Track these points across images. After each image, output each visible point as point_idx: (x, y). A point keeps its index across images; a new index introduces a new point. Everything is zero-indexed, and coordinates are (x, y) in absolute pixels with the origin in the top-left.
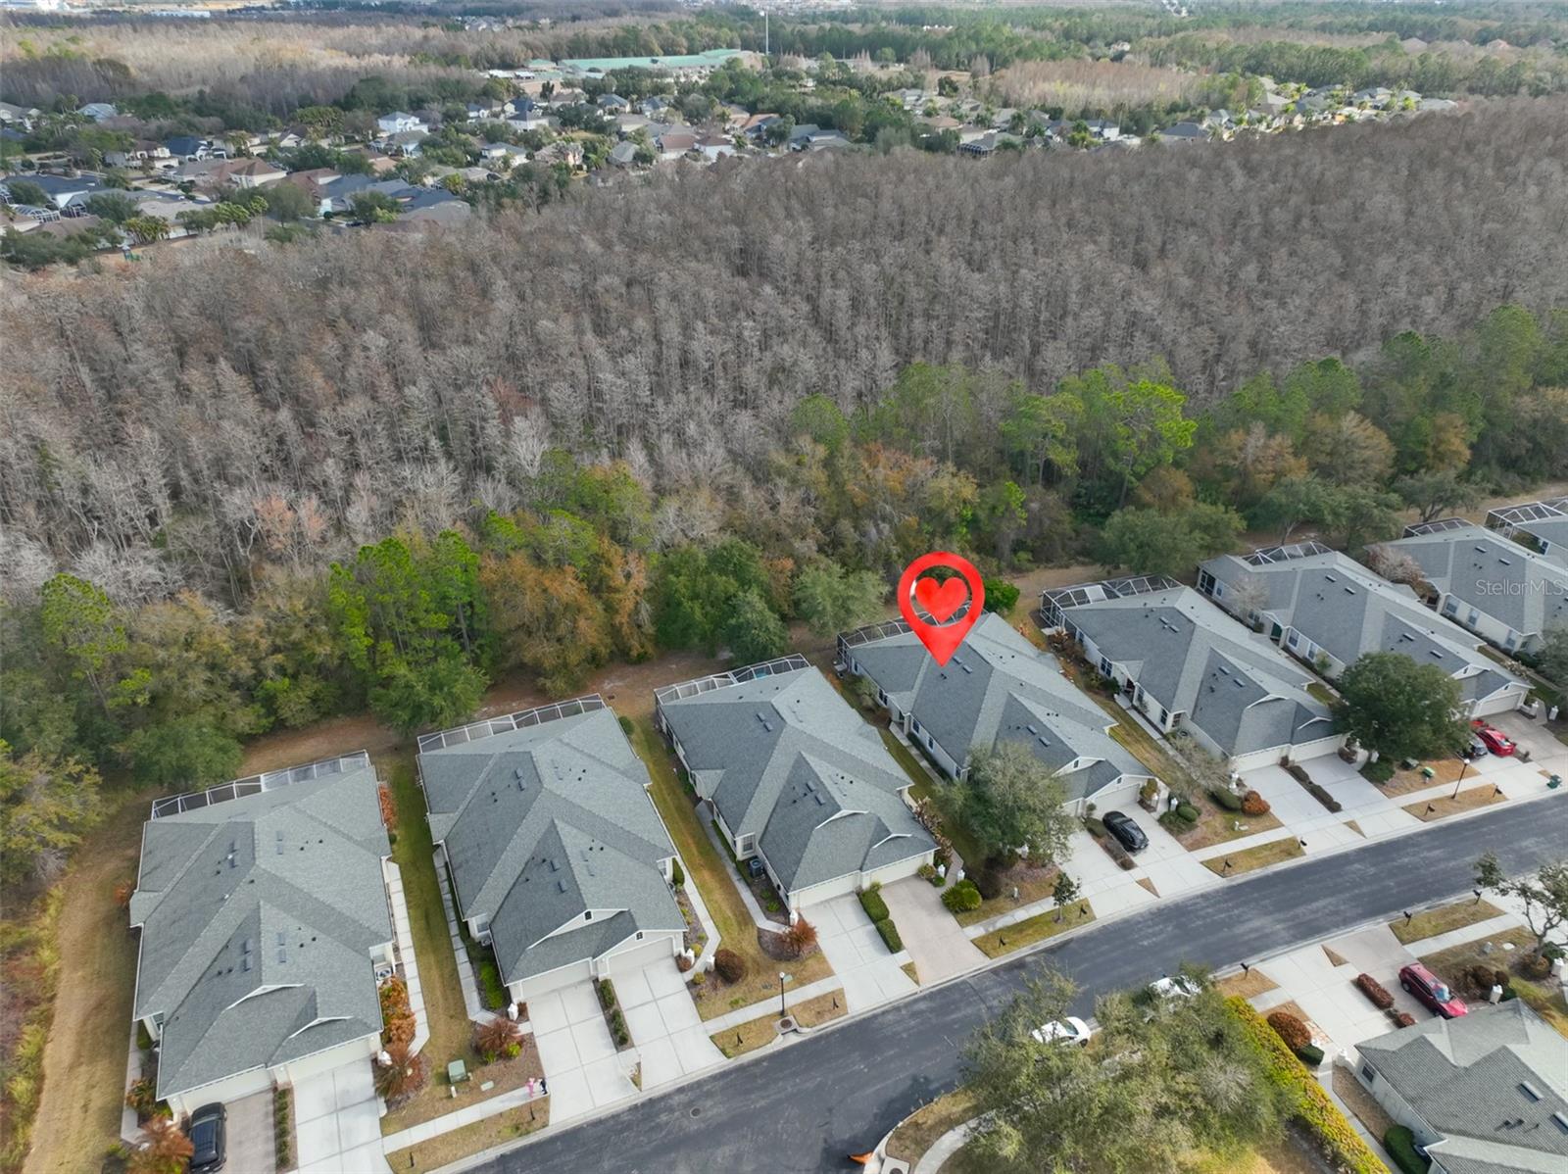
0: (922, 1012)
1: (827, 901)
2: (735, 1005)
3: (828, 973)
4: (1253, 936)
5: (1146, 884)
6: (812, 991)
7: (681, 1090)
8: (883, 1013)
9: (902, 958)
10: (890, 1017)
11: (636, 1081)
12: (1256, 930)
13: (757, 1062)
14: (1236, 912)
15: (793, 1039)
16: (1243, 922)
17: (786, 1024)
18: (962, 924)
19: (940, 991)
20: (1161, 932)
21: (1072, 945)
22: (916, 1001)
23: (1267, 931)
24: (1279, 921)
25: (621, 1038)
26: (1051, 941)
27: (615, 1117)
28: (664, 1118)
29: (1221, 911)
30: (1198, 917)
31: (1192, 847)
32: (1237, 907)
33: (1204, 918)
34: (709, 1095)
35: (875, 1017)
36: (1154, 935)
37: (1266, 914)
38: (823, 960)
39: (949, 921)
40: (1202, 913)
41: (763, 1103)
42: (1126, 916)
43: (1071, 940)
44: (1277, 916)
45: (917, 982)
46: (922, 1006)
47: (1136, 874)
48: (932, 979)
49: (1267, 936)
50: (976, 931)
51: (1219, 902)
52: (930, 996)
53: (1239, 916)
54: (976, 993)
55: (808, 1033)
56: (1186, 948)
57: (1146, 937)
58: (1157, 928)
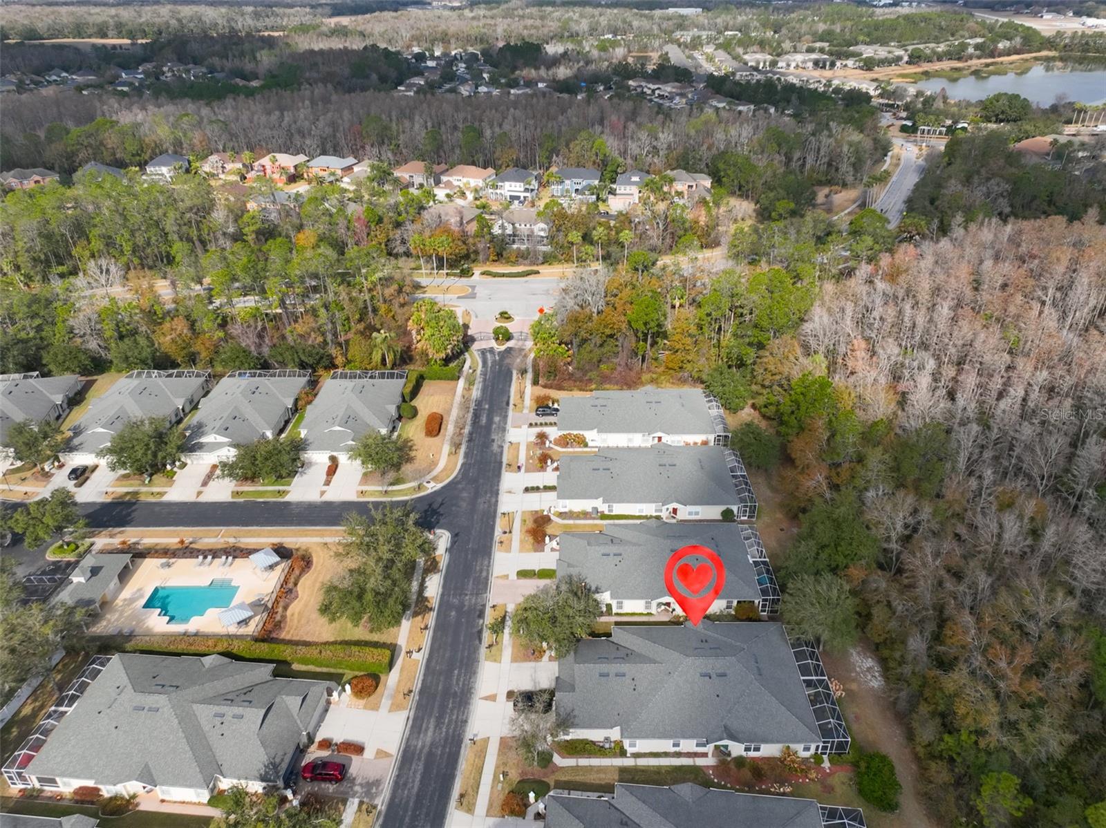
0: (481, 573)
2: (524, 519)
3: (522, 550)
4: (424, 726)
5: (492, 698)
6: (516, 544)
7: (497, 501)
8: (489, 561)
9: (513, 576)
12: (426, 730)
13: (494, 520)
14: (444, 730)
15: (497, 533)
16: (436, 727)
17: (506, 533)
19: (487, 583)
20: (457, 683)
21: (477, 642)
22: (488, 574)
23: (422, 735)
24: (423, 747)
25: (527, 490)
26: (486, 635)
28: (488, 496)
29: (450, 721)
30: (454, 708)
31: (503, 742)
32: (447, 732)
33: (452, 710)
34: (489, 506)
35: (490, 558)
36: (458, 680)
37: (432, 744)
38: (528, 551)
40: (455, 712)
42: (478, 675)
43: (480, 643)
45: (497, 577)
46: (484, 574)
47: (502, 697)
49: (419, 733)
50: (510, 608)
53: (440, 729)
54: (477, 594)
55: (497, 538)
57: (459, 675)
58: (461, 683)
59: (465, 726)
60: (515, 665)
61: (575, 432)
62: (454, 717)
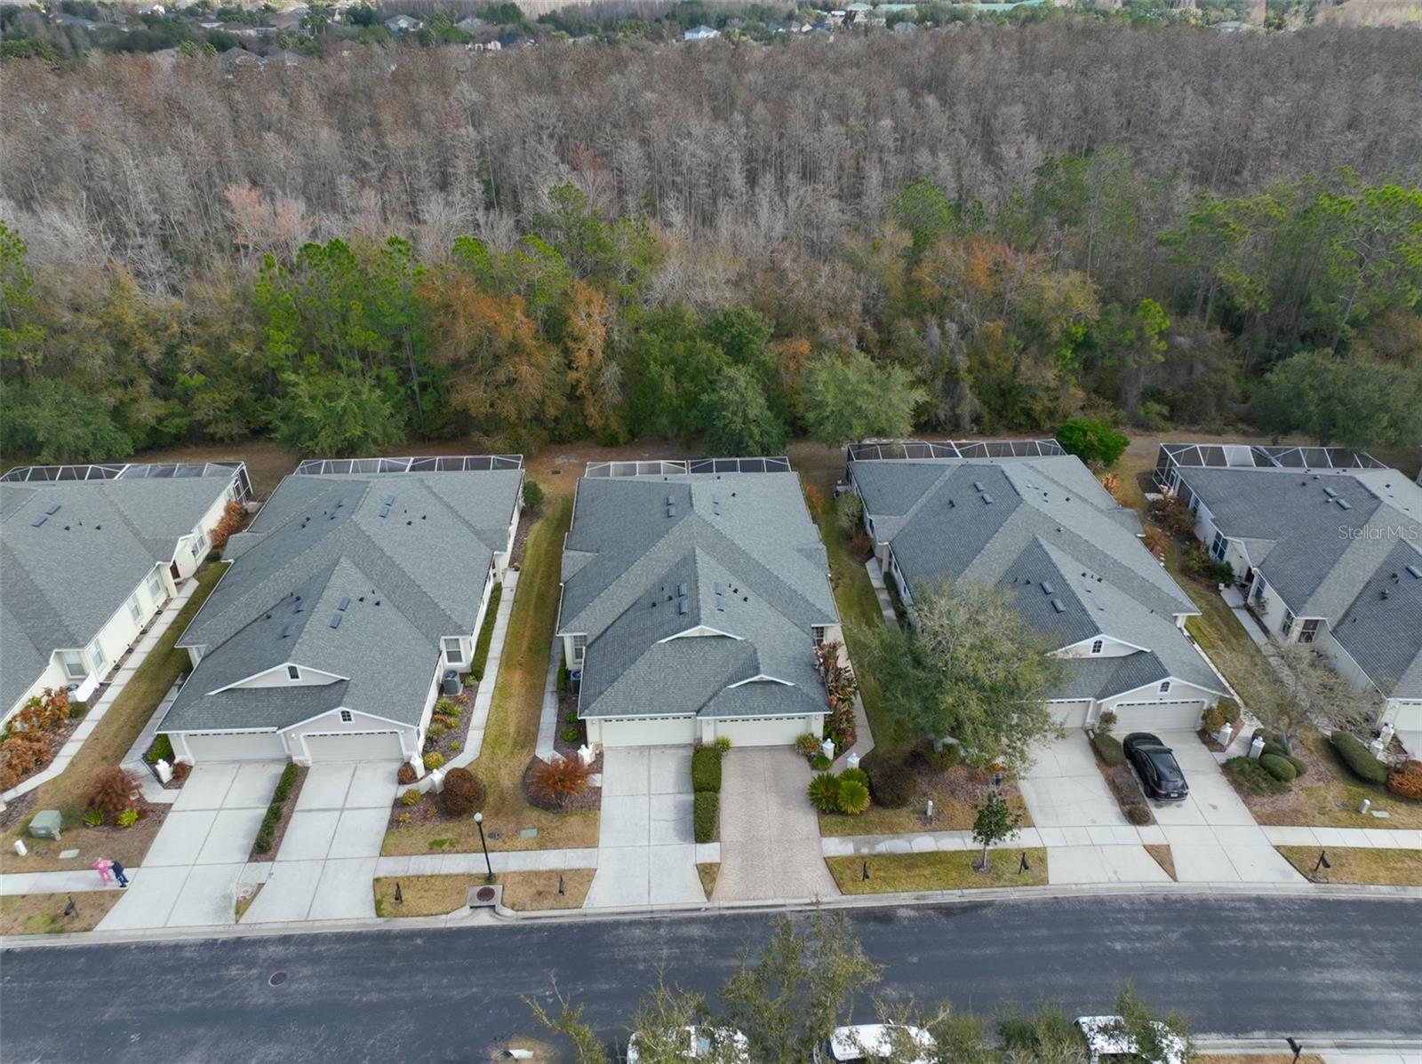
0: (692, 940)
1: (649, 748)
2: (436, 847)
3: (591, 842)
4: (1338, 996)
5: (1161, 855)
6: (552, 860)
7: (285, 940)
8: (632, 923)
9: (708, 852)
10: (637, 932)
11: (242, 907)
12: (1347, 988)
13: (410, 935)
14: (1316, 945)
15: (484, 919)
16: (1328, 966)
17: (486, 894)
18: (825, 831)
19: (736, 919)
20: (1157, 936)
21: (988, 912)
22: (690, 921)
23: (1372, 996)
24: (1400, 986)
25: (264, 845)
26: (953, 896)
27: (178, 947)
28: (234, 971)
29: (1285, 935)
30: (1235, 934)
31: (1265, 820)
32: (1319, 936)
33: (1248, 937)
34: (314, 959)
35: (617, 924)
36: (1141, 937)
37: (1377, 966)
38: (594, 824)
39: (807, 821)
40: (1249, 928)
41: (374, 997)
42: (1103, 893)
43: (990, 904)
44: (1398, 975)
45: (708, 894)
46: (695, 931)
47: (1149, 834)
48: (732, 895)
49: (1367, 1004)
50: (838, 846)
51: (1289, 919)
52: (717, 921)
53: (1318, 953)
55: (508, 916)
56: (1192, 977)
57: (1125, 937)
58: (1150, 929)
59: (1273, 900)
60: (1036, 816)
61: (17, 708)
62: (1264, 928)
